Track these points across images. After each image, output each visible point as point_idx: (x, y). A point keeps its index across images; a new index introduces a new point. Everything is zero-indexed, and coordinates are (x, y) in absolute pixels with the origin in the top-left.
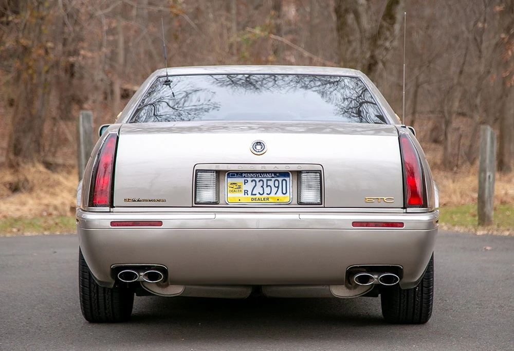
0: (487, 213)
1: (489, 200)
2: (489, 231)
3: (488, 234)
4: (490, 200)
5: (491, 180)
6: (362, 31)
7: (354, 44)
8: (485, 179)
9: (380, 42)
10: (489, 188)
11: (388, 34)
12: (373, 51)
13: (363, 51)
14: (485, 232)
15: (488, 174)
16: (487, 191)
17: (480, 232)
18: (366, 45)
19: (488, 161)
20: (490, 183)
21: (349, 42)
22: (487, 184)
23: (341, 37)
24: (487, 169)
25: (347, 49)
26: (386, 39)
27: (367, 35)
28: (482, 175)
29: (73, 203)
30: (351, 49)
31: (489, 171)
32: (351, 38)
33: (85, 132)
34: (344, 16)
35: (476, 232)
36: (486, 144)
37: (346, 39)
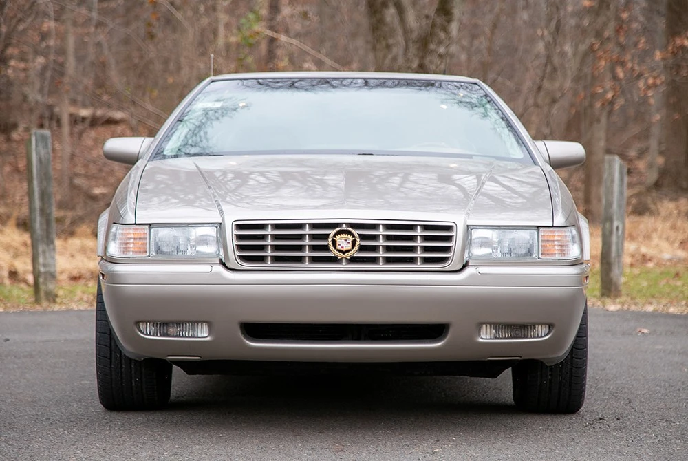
0: (614, 279)
1: (617, 260)
2: (623, 305)
3: (622, 310)
4: (619, 262)
5: (620, 232)
6: (406, 32)
7: (394, 50)
8: (611, 232)
9: (432, 46)
10: (617, 243)
11: (442, 35)
12: (422, 58)
13: (408, 59)
14: (618, 307)
15: (616, 224)
16: (614, 248)
17: (612, 307)
18: (412, 50)
19: (615, 206)
20: (618, 237)
21: (388, 47)
22: (614, 239)
23: (377, 41)
24: (615, 218)
25: (385, 57)
26: (440, 42)
27: (414, 36)
28: (608, 225)
29: (12, 266)
30: (390, 57)
31: (618, 219)
32: (391, 41)
33: (40, 160)
34: (381, 12)
35: (604, 306)
36: (612, 181)
37: (384, 43)
